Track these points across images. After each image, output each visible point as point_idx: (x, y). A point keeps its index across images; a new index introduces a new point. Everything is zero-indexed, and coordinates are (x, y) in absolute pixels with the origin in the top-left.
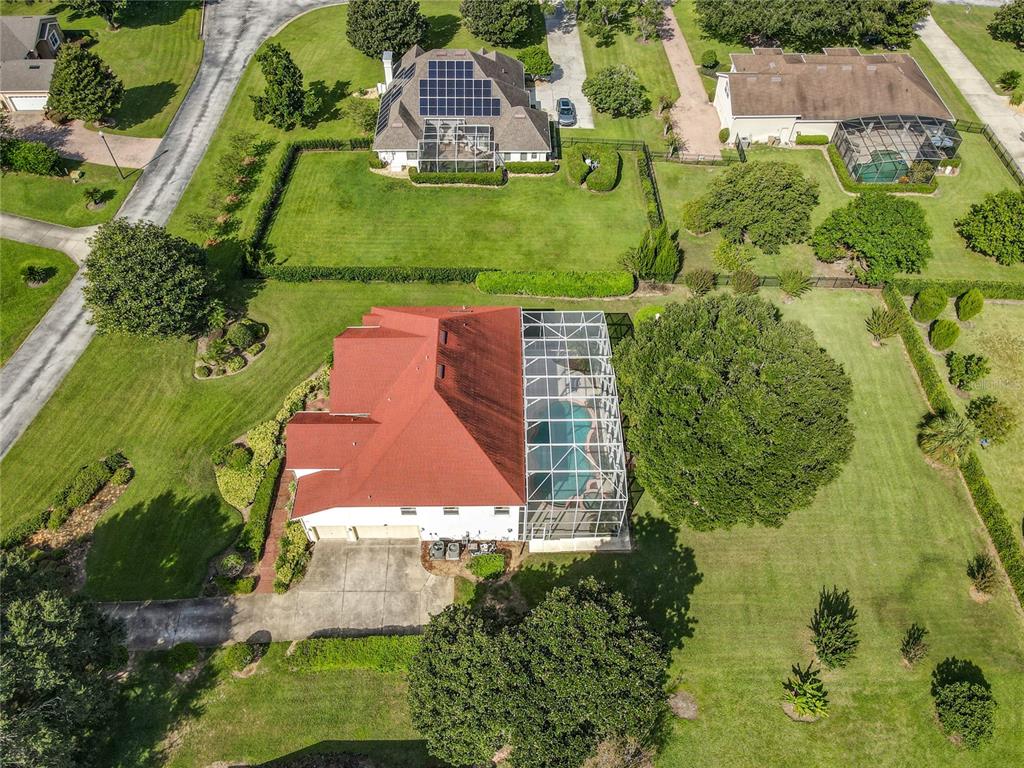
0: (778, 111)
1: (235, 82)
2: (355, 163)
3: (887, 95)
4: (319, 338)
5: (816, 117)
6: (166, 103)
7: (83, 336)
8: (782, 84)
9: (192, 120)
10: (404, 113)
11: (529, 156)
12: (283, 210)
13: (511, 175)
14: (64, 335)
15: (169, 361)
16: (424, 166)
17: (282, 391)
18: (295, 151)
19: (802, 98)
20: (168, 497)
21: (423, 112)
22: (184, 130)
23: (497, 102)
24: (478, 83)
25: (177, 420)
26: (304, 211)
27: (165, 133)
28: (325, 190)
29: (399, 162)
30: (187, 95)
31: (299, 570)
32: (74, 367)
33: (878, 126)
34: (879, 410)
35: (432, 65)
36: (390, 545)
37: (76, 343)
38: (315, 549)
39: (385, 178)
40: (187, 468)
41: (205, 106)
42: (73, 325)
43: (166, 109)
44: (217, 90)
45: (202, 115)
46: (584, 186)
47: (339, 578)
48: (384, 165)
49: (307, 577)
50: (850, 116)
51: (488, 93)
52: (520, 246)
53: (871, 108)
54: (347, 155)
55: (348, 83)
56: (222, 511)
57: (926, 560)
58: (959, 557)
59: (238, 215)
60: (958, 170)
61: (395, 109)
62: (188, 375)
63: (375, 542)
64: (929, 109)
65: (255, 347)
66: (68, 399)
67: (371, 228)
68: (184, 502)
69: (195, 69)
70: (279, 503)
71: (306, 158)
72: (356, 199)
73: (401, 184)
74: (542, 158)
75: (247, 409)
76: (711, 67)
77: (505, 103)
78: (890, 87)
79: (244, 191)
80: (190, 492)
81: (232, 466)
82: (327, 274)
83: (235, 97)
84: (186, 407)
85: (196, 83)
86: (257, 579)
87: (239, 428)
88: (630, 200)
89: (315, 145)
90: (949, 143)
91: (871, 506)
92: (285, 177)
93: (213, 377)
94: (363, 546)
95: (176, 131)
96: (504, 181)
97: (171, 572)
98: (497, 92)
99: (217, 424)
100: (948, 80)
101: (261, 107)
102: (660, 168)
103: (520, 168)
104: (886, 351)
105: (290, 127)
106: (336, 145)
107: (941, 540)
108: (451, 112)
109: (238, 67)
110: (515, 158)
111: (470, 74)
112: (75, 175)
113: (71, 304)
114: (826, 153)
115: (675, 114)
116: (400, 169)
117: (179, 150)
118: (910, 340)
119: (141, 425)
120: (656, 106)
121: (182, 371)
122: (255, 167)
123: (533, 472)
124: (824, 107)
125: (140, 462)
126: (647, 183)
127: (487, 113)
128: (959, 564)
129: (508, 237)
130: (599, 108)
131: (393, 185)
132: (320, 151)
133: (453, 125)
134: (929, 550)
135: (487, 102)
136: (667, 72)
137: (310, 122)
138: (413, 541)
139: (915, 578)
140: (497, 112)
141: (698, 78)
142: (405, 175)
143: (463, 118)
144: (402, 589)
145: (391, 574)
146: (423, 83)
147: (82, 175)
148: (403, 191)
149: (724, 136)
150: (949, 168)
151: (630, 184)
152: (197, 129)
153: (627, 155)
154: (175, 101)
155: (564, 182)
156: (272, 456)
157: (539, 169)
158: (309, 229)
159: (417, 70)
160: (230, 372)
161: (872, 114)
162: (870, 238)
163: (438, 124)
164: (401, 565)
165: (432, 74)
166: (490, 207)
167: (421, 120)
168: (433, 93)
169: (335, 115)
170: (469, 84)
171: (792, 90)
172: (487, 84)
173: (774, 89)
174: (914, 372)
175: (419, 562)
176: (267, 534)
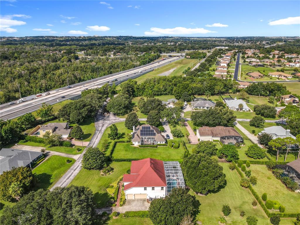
0: (208, 135)
1: (102, 133)
2: (128, 144)
3: (228, 133)
4: (124, 170)
5: (216, 136)
6: (90, 136)
7: (78, 170)
8: (208, 131)
9: (95, 139)
10: (138, 135)
11: (161, 143)
12: (114, 151)
13: (158, 146)
14: (75, 170)
15: (95, 174)
16: (141, 144)
17: (118, 177)
18: (116, 143)
19: (213, 133)
20: (98, 193)
21: (141, 135)
22: (94, 140)
23: (155, 133)
24: (151, 130)
25: (98, 182)
26: (118, 152)
27: (90, 141)
28: (122, 148)
29: (136, 144)
30: (94, 135)
31: (124, 203)
32: (77, 175)
33: (228, 138)
34: (233, 180)
35: (143, 127)
36: (141, 200)
37: (77, 171)
38: (127, 200)
39: (133, 147)
40: (101, 189)
41: (97, 137)
42: (76, 169)
43: (90, 137)
44: (99, 134)
45: (97, 138)
46: (173, 148)
47: (132, 204)
48: (133, 145)
49: (126, 204)
50: (222, 136)
51: (153, 132)
52: (161, 157)
53: (226, 135)
54: (126, 143)
55: (125, 133)
56: (108, 195)
57: (244, 202)
58: (250, 202)
59: (106, 152)
60: (245, 145)
61: (136, 135)
62: (99, 175)
63: (138, 199)
64: (237, 135)
65: (112, 171)
66: (77, 180)
67: (132, 154)
68: (101, 194)
69: (95, 132)
70: (119, 194)
71: (118, 144)
72: (128, 150)
73: (137, 148)
74: (164, 143)
75: (111, 180)
76: (195, 130)
77: (156, 133)
78: (229, 131)
79: (106, 149)
80: (102, 192)
81: (110, 188)
82: (124, 160)
83: (103, 135)
84: (99, 180)
85: (95, 134)
86: (116, 205)
87: (111, 183)
88: (182, 150)
89: (120, 142)
90: (242, 140)
91: (233, 194)
92: (114, 146)
93: (104, 176)
94: (136, 200)
95: (92, 140)
96: (157, 147)
97: (100, 203)
98: (155, 132)
99: (106, 182)
100: (242, 132)
101: (110, 136)
102: (187, 145)
103: (160, 145)
104: (233, 172)
105: (115, 139)
106: (124, 142)
107: (247, 199)
108: (146, 135)
109: (103, 131)
110: (159, 143)
111: (150, 129)
112: (74, 147)
113: (75, 166)
114: (219, 143)
115: (189, 137)
116: (136, 145)
117: (93, 143)
118: (237, 170)
119: (91, 183)
120: (185, 136)
121: (98, 175)
122: (108, 146)
123: (168, 182)
124: (217, 135)
125: (92, 188)
126: (185, 147)
127: (153, 135)
128: (251, 203)
129: (159, 155)
130: (174, 136)
131: (135, 148)
132: (121, 143)
133: (146, 137)
134: (244, 201)
135: (153, 133)
136: (187, 131)
137: (119, 138)
138: (145, 199)
139: (242, 205)
140: (155, 135)
141: (193, 132)
142: (138, 146)
143: (149, 136)
144: (144, 206)
145: (142, 204)
146: (141, 130)
147: (75, 147)
148: (137, 149)
149: (199, 140)
150: (243, 145)
151: (181, 148)
152: (96, 140)
153: (180, 143)
154: (91, 136)
155: (168, 147)
156: (117, 186)
157: (164, 145)
158: (120, 154)
159: (140, 128)
160: (107, 175)
161: (226, 136)
162: (227, 152)
163: (144, 138)
164: (143, 203)
165: (143, 129)
166: (155, 151)
167: (141, 137)
168: (143, 132)
169: (123, 138)
170: (150, 130)
171: (210, 132)
172: (153, 130)
173: (207, 131)
174: (239, 175)
175: (147, 202)
176: (117, 198)
